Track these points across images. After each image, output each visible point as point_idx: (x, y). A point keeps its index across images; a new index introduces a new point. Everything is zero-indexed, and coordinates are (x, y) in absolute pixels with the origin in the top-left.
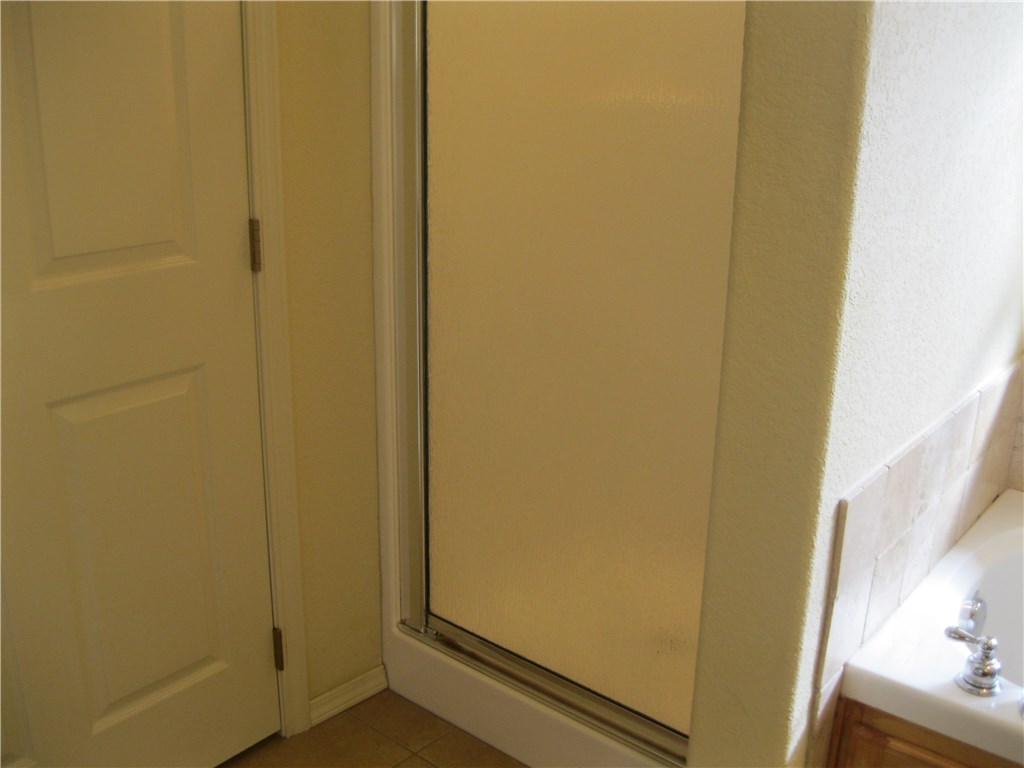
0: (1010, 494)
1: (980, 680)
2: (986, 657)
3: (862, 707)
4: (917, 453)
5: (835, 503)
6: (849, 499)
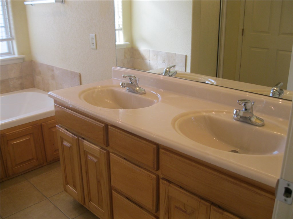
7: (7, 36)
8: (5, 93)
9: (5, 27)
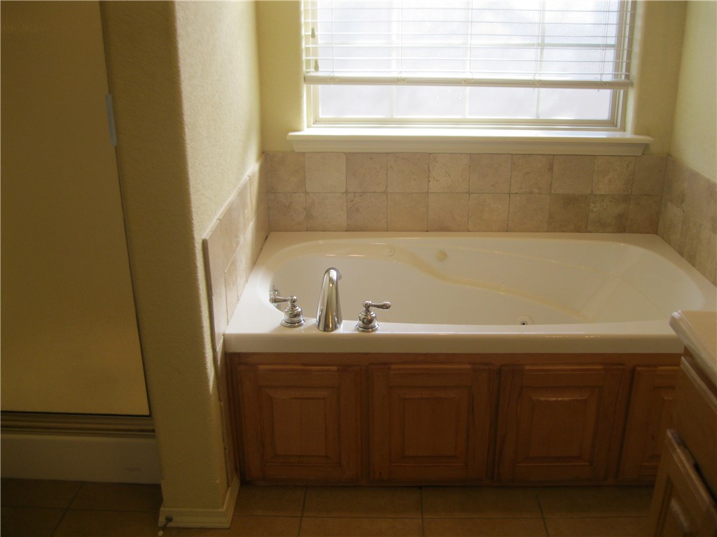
0: (272, 233)
1: (294, 319)
2: (293, 307)
3: (239, 355)
4: (230, 211)
5: (201, 241)
6: (208, 238)
7: (616, 76)
8: (571, 231)
9: (618, 47)
